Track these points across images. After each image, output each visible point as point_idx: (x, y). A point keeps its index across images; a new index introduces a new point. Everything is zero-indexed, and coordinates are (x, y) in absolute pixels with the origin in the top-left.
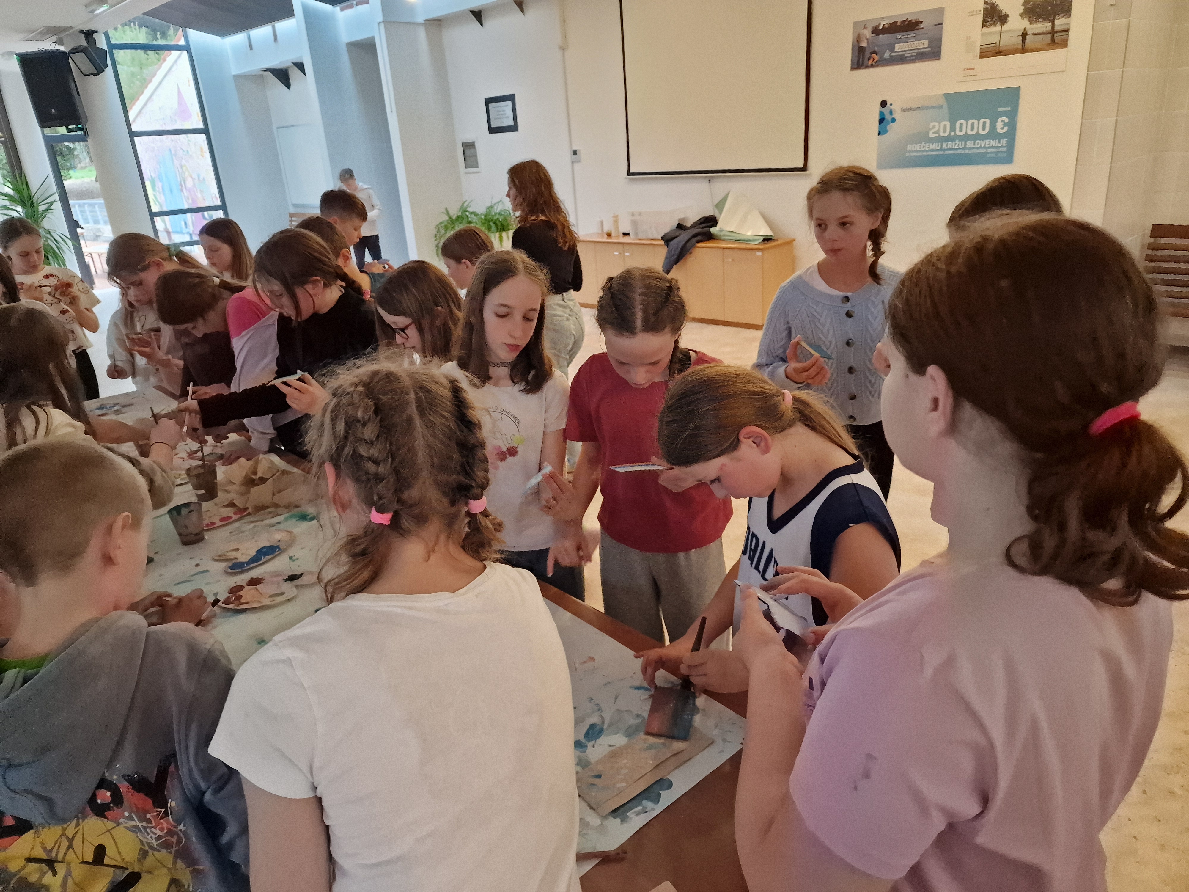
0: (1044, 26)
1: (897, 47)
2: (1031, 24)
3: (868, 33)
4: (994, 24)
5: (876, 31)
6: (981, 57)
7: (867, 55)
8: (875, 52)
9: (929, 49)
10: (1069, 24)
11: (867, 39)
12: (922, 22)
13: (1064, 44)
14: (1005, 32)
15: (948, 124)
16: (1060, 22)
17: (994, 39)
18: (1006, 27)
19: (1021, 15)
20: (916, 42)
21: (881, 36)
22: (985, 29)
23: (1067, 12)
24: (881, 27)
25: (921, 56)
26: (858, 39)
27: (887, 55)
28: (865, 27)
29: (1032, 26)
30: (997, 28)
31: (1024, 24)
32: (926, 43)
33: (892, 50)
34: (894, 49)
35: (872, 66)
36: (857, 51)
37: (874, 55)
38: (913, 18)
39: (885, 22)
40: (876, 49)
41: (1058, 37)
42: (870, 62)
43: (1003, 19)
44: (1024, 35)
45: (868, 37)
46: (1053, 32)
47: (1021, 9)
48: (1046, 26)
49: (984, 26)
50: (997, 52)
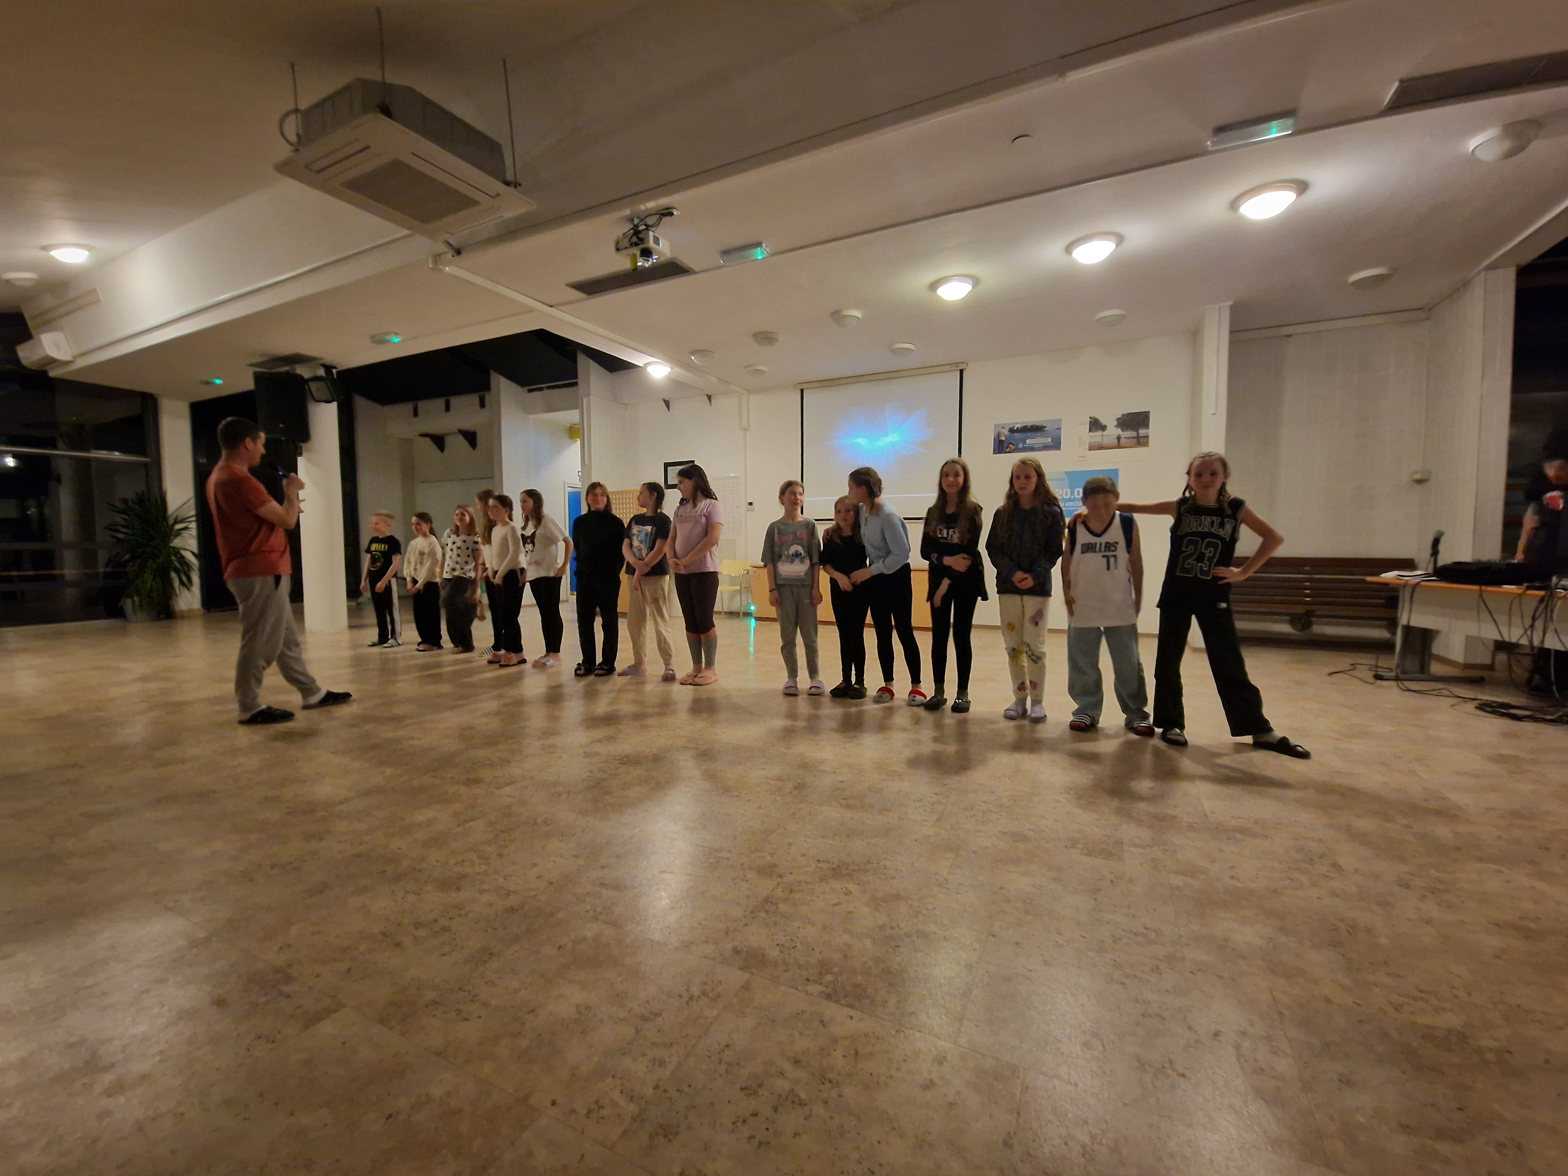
0: (1131, 433)
1: (1028, 441)
2: (1123, 431)
3: (1006, 432)
4: (1097, 430)
5: (1012, 430)
6: (1090, 450)
7: (1006, 445)
8: (1011, 444)
9: (1051, 444)
10: (1148, 433)
11: (1005, 436)
12: (1045, 427)
13: (1146, 444)
14: (1105, 436)
15: (1069, 491)
16: (1142, 432)
17: (1099, 439)
18: (1105, 433)
19: (1116, 426)
20: (1042, 439)
21: (1016, 434)
22: (1091, 433)
23: (1147, 426)
24: (1015, 428)
25: (1046, 448)
26: (999, 435)
27: (1020, 446)
28: (1003, 428)
29: (1124, 433)
30: (1100, 433)
31: (1119, 431)
32: (1050, 440)
33: (1024, 442)
34: (1026, 442)
35: (1009, 452)
36: (997, 442)
37: (1011, 445)
38: (1039, 424)
39: (1019, 426)
40: (1012, 442)
41: (1141, 440)
42: (1008, 450)
43: (1104, 428)
44: (1119, 438)
45: (1006, 434)
46: (1138, 437)
47: (1115, 423)
48: (1134, 434)
49: (1090, 430)
50: (1101, 447)
